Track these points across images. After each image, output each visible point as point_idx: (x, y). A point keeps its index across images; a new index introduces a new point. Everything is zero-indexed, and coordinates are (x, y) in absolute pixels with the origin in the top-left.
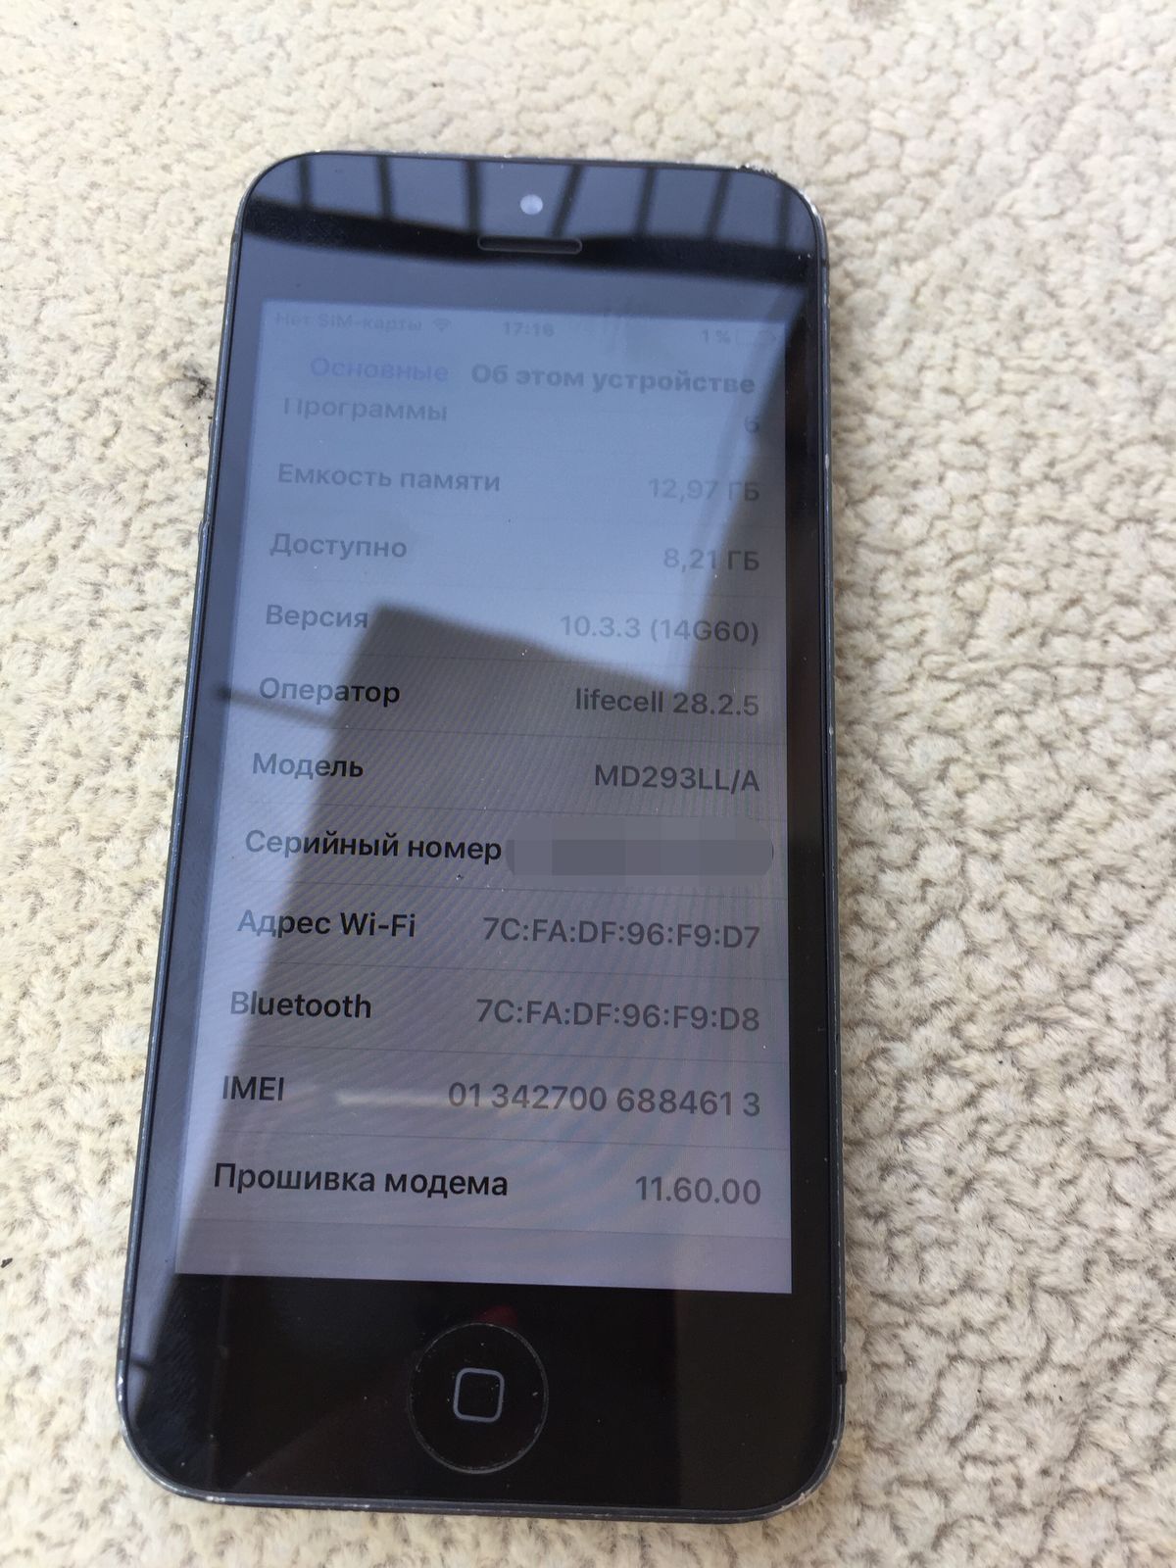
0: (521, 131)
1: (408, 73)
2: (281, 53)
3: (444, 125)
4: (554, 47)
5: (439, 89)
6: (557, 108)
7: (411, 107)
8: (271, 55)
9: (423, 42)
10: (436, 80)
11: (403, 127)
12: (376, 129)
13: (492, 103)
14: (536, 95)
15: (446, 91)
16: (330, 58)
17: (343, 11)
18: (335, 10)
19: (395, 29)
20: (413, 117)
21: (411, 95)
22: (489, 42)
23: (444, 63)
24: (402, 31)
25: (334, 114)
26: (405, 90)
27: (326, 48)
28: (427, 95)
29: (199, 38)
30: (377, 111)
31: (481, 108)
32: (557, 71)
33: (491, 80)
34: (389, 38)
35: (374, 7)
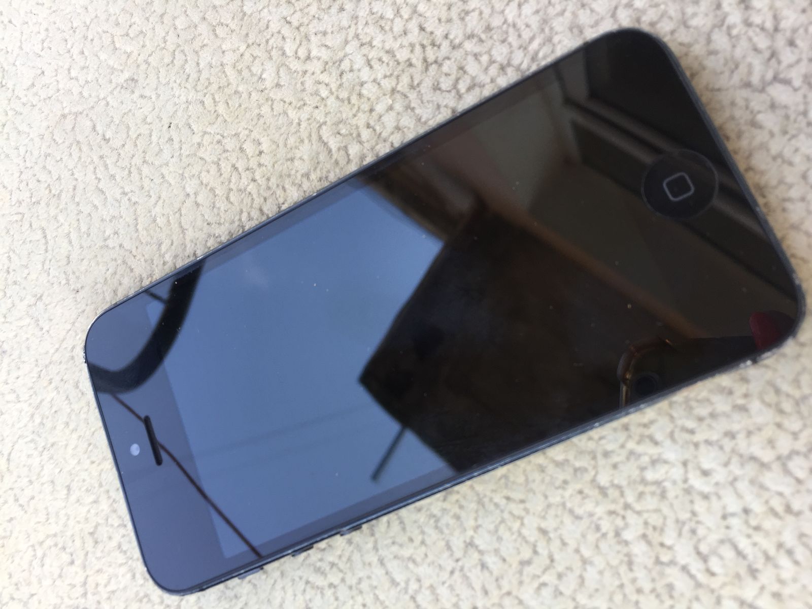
0: (205, 91)
1: (160, 137)
2: (130, 195)
3: (190, 128)
4: (171, 66)
5: (172, 126)
6: (200, 71)
7: (176, 139)
8: (129, 200)
9: (147, 126)
10: (168, 125)
11: (184, 147)
12: (181, 160)
13: (187, 102)
14: (190, 80)
15: (174, 122)
16: (140, 172)
17: (120, 160)
18: (118, 164)
19: (137, 138)
20: (181, 141)
21: (171, 139)
22: (158, 96)
23: (161, 120)
24: (139, 135)
25: (167, 178)
26: (167, 142)
27: (135, 175)
28: (173, 133)
29: (109, 231)
30: (172, 157)
31: (188, 107)
32: (183, 67)
33: (176, 100)
34: (141, 143)
35: (123, 145)
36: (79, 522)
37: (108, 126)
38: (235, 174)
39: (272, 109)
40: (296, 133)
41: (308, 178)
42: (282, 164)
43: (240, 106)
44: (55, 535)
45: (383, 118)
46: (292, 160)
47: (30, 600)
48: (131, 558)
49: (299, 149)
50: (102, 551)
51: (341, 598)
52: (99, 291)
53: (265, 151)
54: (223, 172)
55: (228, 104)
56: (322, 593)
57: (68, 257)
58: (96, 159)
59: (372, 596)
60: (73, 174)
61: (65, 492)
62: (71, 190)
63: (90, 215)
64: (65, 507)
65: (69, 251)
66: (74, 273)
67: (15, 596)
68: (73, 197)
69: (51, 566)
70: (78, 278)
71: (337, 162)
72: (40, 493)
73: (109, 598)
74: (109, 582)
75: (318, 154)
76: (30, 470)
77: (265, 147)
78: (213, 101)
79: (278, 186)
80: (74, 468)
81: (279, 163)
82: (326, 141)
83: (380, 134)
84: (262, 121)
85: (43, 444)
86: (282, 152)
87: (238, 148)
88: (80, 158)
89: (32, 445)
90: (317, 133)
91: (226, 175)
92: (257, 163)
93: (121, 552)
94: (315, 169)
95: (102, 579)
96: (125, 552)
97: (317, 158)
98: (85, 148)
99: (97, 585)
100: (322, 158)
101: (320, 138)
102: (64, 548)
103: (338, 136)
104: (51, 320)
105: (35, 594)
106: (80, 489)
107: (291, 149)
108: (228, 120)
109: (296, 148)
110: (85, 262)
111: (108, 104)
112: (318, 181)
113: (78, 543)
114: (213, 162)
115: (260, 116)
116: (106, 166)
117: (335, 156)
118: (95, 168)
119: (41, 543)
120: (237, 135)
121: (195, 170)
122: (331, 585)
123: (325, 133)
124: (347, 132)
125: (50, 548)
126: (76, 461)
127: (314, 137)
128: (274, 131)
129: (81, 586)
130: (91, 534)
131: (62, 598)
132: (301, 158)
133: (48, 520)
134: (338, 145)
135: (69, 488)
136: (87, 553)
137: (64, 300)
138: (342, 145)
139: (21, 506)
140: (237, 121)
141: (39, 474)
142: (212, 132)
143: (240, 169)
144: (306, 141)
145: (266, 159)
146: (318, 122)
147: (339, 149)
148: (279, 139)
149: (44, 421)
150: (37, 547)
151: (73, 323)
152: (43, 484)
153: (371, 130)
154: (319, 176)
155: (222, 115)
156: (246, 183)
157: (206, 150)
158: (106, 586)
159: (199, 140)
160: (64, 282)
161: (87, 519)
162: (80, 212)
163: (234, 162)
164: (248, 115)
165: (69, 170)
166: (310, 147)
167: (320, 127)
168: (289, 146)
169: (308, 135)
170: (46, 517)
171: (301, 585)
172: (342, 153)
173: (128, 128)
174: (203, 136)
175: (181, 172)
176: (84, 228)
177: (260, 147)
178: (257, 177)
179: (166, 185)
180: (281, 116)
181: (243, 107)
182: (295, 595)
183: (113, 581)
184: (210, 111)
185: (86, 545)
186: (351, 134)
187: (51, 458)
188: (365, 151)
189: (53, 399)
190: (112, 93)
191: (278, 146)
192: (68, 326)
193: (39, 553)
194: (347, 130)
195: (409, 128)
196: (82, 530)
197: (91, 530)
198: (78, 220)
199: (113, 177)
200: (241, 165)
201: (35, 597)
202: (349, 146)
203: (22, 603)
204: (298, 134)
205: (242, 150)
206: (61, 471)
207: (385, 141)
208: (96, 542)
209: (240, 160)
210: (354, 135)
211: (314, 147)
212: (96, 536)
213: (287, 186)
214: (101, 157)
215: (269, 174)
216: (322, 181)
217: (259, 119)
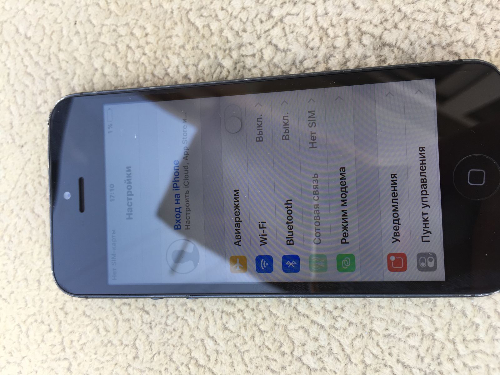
1: (69, 32)
2: (52, 74)
3: (91, 23)
5: (77, 23)
7: (82, 32)
8: (52, 78)
9: (59, 25)
10: (74, 23)
11: (89, 37)
12: (87, 46)
13: (86, 5)
15: (78, 20)
16: (57, 56)
17: (41, 51)
18: (40, 54)
19: (52, 34)
20: (85, 33)
21: (77, 33)
23: (68, 19)
24: (53, 32)
25: (79, 59)
26: (75, 34)
27: (54, 60)
28: (79, 27)
29: (40, 102)
30: (81, 44)
31: (87, 9)
33: (78, 5)
34: (54, 37)
35: (42, 41)
36: (51, 303)
37: (28, 28)
38: (129, 51)
39: (151, 4)
40: (171, 18)
41: (184, 49)
42: (164, 41)
43: (127, 4)
44: (34, 314)
45: (232, 3)
46: (170, 37)
47: (23, 361)
48: (95, 319)
49: (174, 29)
50: (72, 319)
51: (247, 317)
52: (39, 144)
53: (150, 33)
54: (120, 51)
55: (117, 3)
56: (234, 317)
57: (11, 124)
58: (22, 52)
59: (268, 312)
60: (5, 65)
61: (37, 284)
62: (6, 76)
63: (23, 92)
64: (39, 294)
65: (11, 119)
66: (17, 134)
67: (10, 361)
68: (8, 81)
69: (35, 335)
70: (21, 137)
71: (203, 36)
72: (18, 288)
73: (82, 349)
74: (80, 338)
75: (189, 31)
76: (7, 274)
77: (149, 29)
78: (106, 3)
79: (163, 56)
80: (41, 267)
81: (161, 40)
82: (193, 22)
83: (232, 13)
84: (144, 12)
85: (14, 255)
86: (162, 33)
87: (129, 33)
88: (9, 53)
89: (6, 257)
90: (186, 18)
91: (123, 53)
92: (144, 42)
93: (86, 317)
94: (188, 42)
95: (75, 337)
96: (89, 316)
97: (189, 34)
98: (12, 46)
99: (72, 341)
100: (192, 33)
101: (189, 20)
102: (43, 322)
103: (201, 17)
104: (5, 169)
105: (26, 356)
106: (48, 280)
107: (169, 30)
108: (120, 14)
109: (172, 28)
110: (25, 125)
111: (25, 13)
112: (192, 50)
113: (52, 316)
114: (112, 45)
115: (142, 10)
116: (31, 57)
117: (201, 32)
118: (22, 59)
119: (25, 322)
120: (127, 24)
121: (100, 51)
122: (239, 311)
123: (192, 16)
124: (208, 15)
125: (32, 323)
126: (41, 262)
127: (185, 20)
128: (155, 19)
129: (60, 345)
130: (62, 309)
131: (47, 355)
132: (177, 36)
133: (26, 305)
134: (203, 24)
135: (39, 281)
136: (61, 322)
137: (13, 154)
138: (206, 23)
139: (4, 299)
140: (126, 14)
141: (14, 276)
142: (109, 24)
143: (133, 48)
144: (179, 23)
145: (151, 39)
146: (186, 9)
147: (204, 27)
148: (159, 24)
149: (12, 239)
150: (22, 325)
151: (23, 169)
152: (19, 282)
153: (225, 11)
154: (192, 47)
155: (115, 12)
156: (139, 57)
157: (106, 37)
158: (79, 341)
159: (99, 31)
160: (10, 141)
161: (56, 300)
162: (16, 91)
163: (128, 43)
164: (133, 9)
165: (2, 62)
166: (182, 27)
167: (188, 13)
168: (167, 28)
169: (180, 19)
170: (25, 303)
171: (218, 315)
172: (206, 29)
173: (44, 28)
174: (102, 27)
175: (89, 54)
176: (20, 101)
177: (146, 31)
178: (147, 52)
179: (78, 65)
180: (159, 8)
181: (129, 4)
182: (215, 321)
183: (83, 336)
184: (104, 10)
185: (59, 317)
186: (211, 16)
187: (22, 263)
188: (222, 26)
189: (16, 223)
190: (27, 4)
191: (159, 28)
192: (19, 171)
193: (24, 328)
194: (207, 13)
195: (251, 8)
196: (54, 307)
197: (61, 307)
198: (15, 97)
199: (37, 63)
200: (133, 45)
201: (26, 358)
202: (210, 24)
203: (17, 364)
204: (172, 19)
205: (132, 34)
206: (31, 271)
207: (235, 18)
208: (66, 314)
209: (132, 41)
210: (213, 16)
211: (185, 26)
212: (65, 310)
213: (169, 56)
214: (26, 51)
215: (155, 49)
216: (195, 50)
217: (142, 12)
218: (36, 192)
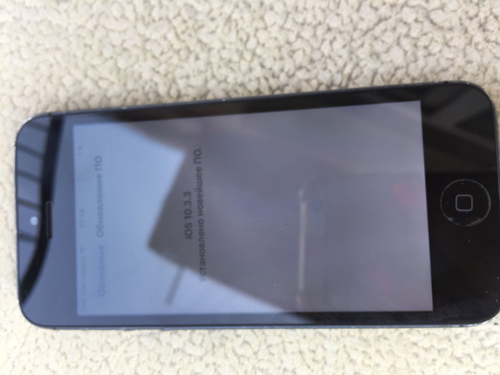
218: (49, 347)
